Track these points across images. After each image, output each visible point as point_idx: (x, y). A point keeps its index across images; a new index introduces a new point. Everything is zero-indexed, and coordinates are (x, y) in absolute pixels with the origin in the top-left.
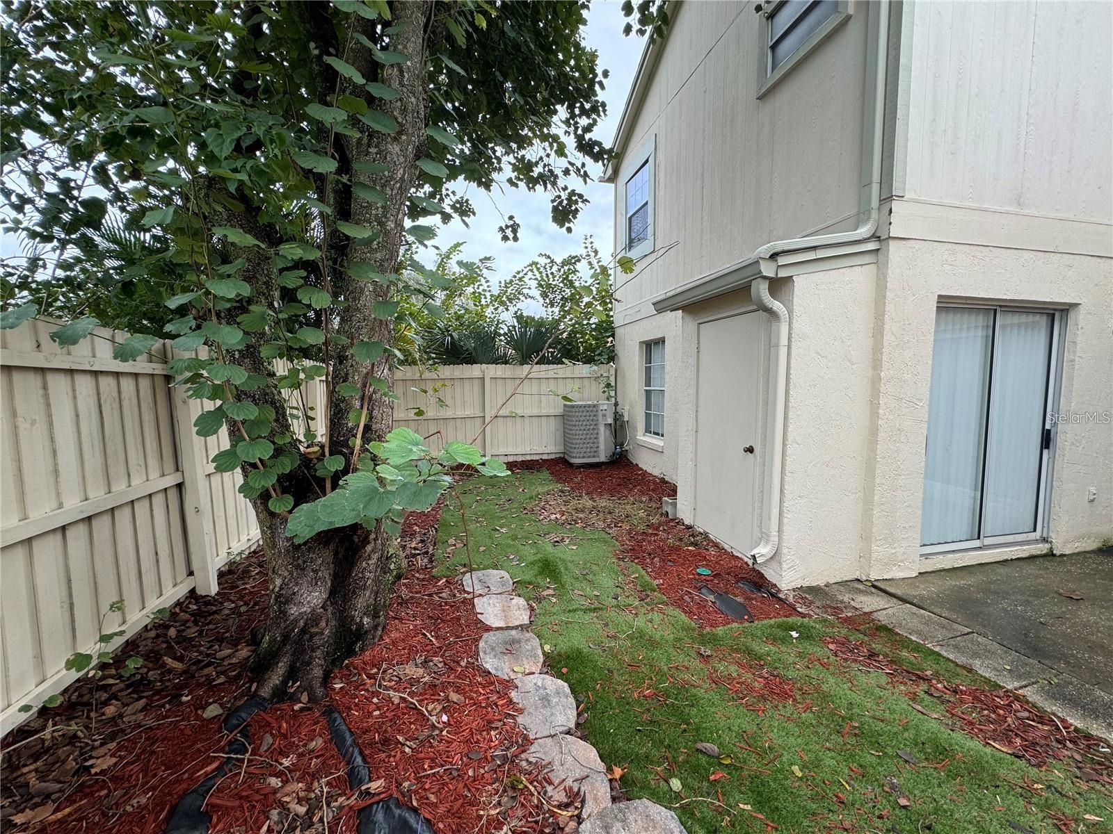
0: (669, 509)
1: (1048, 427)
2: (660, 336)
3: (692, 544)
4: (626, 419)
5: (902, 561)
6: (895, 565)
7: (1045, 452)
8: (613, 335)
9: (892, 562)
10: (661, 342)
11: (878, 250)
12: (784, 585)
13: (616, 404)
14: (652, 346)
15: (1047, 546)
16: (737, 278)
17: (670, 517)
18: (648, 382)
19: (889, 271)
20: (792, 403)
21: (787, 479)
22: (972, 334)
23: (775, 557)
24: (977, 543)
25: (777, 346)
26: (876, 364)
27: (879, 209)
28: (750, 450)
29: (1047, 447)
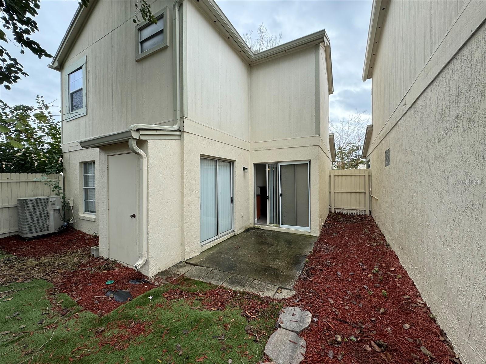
0: (95, 253)
1: (232, 197)
2: (92, 159)
3: (106, 269)
4: (71, 205)
5: (195, 250)
6: (193, 252)
7: (232, 204)
8: (62, 157)
9: (192, 251)
10: (92, 163)
11: (181, 135)
12: (150, 275)
13: (64, 197)
14: (87, 165)
15: (234, 233)
16: (122, 137)
17: (95, 257)
18: (86, 184)
19: (184, 144)
20: (150, 194)
21: (149, 227)
22: (211, 167)
23: (146, 263)
24: (217, 237)
25: (142, 169)
26: (182, 177)
27: (180, 120)
28: (134, 216)
29: (232, 203)
